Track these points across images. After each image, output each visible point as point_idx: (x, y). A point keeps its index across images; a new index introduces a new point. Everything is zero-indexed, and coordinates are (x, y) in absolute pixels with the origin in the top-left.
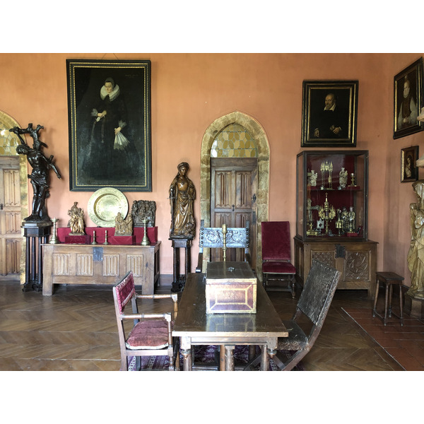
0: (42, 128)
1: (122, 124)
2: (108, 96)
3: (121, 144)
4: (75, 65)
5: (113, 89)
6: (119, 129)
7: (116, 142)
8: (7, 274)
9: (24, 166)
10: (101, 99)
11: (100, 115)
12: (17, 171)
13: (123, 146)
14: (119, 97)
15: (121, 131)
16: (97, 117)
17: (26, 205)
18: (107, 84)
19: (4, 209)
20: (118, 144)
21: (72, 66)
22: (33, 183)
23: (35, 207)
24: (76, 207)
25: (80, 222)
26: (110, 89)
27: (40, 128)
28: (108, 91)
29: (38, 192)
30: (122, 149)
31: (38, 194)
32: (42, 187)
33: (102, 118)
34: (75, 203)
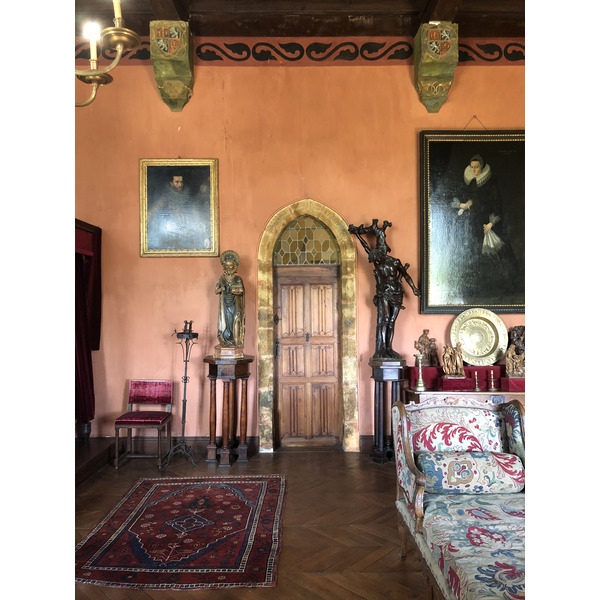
0: (390, 225)
1: (494, 219)
2: (474, 180)
3: (492, 246)
4: (431, 138)
5: (482, 171)
6: (490, 225)
7: (485, 243)
8: (312, 437)
9: (352, 279)
10: (465, 184)
11: (463, 205)
12: (329, 286)
13: (495, 249)
14: (490, 181)
15: (492, 229)
16: (458, 209)
17: (353, 334)
18: (474, 163)
19: (311, 341)
20: (488, 247)
21: (427, 140)
22: (386, 303)
23: (387, 338)
24: (426, 337)
25: (458, 358)
26: (477, 170)
27: (387, 224)
28: (474, 173)
29: (391, 315)
30: (493, 253)
31: (390, 319)
32: (396, 309)
33: (466, 211)
34: (424, 331)
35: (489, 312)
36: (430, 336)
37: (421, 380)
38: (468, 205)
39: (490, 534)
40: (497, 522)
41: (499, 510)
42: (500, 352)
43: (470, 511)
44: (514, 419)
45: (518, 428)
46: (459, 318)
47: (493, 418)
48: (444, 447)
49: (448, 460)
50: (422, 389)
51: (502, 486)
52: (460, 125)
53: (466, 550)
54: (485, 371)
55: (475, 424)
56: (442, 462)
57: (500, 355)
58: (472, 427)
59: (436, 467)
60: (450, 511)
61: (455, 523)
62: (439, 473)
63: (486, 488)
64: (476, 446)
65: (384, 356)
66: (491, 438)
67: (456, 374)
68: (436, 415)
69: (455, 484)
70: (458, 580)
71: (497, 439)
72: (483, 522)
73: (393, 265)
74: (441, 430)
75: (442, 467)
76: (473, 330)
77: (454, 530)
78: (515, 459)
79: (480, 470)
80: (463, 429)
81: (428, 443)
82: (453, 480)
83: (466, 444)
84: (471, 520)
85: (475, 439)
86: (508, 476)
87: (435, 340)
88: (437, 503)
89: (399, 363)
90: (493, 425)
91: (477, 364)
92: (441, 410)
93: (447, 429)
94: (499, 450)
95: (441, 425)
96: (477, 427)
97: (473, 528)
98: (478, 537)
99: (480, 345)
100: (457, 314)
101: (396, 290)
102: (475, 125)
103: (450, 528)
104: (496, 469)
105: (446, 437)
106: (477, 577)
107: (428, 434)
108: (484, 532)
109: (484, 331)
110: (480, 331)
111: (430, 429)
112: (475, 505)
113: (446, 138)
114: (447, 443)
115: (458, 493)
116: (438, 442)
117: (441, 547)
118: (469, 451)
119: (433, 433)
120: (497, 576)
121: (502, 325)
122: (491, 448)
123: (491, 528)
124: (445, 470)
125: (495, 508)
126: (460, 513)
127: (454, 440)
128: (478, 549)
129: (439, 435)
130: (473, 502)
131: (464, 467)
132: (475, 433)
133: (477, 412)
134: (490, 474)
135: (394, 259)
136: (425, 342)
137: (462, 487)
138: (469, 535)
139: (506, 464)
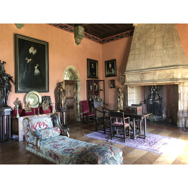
0: (5, 63)
1: (38, 65)
2: (32, 53)
3: (37, 73)
4: (19, 37)
7: (35, 72)
11: (29, 60)
16: (27, 61)
18: (32, 48)
21: (17, 37)
22: (5, 89)
23: (5, 101)
24: (18, 100)
25: (29, 106)
26: (33, 50)
27: (4, 63)
28: (32, 51)
29: (7, 93)
30: (38, 75)
31: (6, 95)
32: (8, 91)
33: (30, 62)
34: (17, 98)
35: (37, 92)
36: (19, 100)
37: (18, 114)
38: (31, 60)
39: (59, 145)
40: (58, 143)
41: (57, 140)
42: (40, 103)
43: (51, 142)
44: (56, 118)
45: (58, 120)
46: (28, 94)
47: (50, 119)
48: (39, 129)
49: (43, 131)
50: (19, 116)
51: (56, 135)
52: (28, 35)
53: (55, 150)
54: (36, 109)
55: (46, 121)
56: (41, 132)
57: (40, 104)
58: (46, 122)
59: (40, 134)
60: (46, 144)
61: (49, 146)
62: (41, 135)
63: (52, 136)
64: (47, 127)
65: (5, 108)
66: (50, 124)
67: (29, 111)
68: (36, 120)
69: (45, 137)
70: (57, 156)
71: (52, 124)
72: (55, 143)
73: (8, 77)
74: (38, 124)
75: (42, 133)
76: (32, 97)
77: (50, 147)
78: (58, 128)
79: (51, 132)
80: (44, 123)
81: (35, 129)
82: (45, 136)
83: (45, 126)
84: (53, 144)
85: (47, 125)
86: (57, 132)
87: (20, 101)
88: (42, 143)
89: (10, 109)
90: (51, 121)
91: (34, 107)
92: (37, 119)
93: (40, 124)
94: (52, 127)
95: (38, 123)
96: (47, 122)
97: (54, 145)
98: (56, 147)
99: (34, 102)
100: (27, 93)
101: (9, 85)
102: (32, 36)
103: (49, 147)
104: (54, 131)
105: (40, 126)
106: (62, 153)
107: (35, 126)
108: (57, 145)
109: (35, 98)
110: (34, 97)
111: (35, 125)
112: (51, 141)
113: (24, 38)
114: (40, 128)
115: (46, 139)
116: (38, 128)
117: (49, 152)
118: (46, 128)
119: (36, 125)
120: (66, 152)
121: (40, 95)
122: (51, 127)
123: (58, 144)
124: (42, 134)
125: (56, 140)
126: (49, 143)
127: (42, 126)
128: (58, 149)
129: (38, 126)
130: (50, 140)
131: (47, 132)
132: (47, 123)
133: (46, 118)
134: (53, 133)
135: (8, 75)
136: (17, 102)
137: (47, 137)
138: (54, 147)
139: (56, 129)
